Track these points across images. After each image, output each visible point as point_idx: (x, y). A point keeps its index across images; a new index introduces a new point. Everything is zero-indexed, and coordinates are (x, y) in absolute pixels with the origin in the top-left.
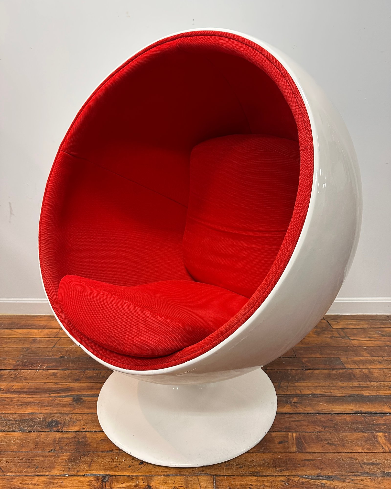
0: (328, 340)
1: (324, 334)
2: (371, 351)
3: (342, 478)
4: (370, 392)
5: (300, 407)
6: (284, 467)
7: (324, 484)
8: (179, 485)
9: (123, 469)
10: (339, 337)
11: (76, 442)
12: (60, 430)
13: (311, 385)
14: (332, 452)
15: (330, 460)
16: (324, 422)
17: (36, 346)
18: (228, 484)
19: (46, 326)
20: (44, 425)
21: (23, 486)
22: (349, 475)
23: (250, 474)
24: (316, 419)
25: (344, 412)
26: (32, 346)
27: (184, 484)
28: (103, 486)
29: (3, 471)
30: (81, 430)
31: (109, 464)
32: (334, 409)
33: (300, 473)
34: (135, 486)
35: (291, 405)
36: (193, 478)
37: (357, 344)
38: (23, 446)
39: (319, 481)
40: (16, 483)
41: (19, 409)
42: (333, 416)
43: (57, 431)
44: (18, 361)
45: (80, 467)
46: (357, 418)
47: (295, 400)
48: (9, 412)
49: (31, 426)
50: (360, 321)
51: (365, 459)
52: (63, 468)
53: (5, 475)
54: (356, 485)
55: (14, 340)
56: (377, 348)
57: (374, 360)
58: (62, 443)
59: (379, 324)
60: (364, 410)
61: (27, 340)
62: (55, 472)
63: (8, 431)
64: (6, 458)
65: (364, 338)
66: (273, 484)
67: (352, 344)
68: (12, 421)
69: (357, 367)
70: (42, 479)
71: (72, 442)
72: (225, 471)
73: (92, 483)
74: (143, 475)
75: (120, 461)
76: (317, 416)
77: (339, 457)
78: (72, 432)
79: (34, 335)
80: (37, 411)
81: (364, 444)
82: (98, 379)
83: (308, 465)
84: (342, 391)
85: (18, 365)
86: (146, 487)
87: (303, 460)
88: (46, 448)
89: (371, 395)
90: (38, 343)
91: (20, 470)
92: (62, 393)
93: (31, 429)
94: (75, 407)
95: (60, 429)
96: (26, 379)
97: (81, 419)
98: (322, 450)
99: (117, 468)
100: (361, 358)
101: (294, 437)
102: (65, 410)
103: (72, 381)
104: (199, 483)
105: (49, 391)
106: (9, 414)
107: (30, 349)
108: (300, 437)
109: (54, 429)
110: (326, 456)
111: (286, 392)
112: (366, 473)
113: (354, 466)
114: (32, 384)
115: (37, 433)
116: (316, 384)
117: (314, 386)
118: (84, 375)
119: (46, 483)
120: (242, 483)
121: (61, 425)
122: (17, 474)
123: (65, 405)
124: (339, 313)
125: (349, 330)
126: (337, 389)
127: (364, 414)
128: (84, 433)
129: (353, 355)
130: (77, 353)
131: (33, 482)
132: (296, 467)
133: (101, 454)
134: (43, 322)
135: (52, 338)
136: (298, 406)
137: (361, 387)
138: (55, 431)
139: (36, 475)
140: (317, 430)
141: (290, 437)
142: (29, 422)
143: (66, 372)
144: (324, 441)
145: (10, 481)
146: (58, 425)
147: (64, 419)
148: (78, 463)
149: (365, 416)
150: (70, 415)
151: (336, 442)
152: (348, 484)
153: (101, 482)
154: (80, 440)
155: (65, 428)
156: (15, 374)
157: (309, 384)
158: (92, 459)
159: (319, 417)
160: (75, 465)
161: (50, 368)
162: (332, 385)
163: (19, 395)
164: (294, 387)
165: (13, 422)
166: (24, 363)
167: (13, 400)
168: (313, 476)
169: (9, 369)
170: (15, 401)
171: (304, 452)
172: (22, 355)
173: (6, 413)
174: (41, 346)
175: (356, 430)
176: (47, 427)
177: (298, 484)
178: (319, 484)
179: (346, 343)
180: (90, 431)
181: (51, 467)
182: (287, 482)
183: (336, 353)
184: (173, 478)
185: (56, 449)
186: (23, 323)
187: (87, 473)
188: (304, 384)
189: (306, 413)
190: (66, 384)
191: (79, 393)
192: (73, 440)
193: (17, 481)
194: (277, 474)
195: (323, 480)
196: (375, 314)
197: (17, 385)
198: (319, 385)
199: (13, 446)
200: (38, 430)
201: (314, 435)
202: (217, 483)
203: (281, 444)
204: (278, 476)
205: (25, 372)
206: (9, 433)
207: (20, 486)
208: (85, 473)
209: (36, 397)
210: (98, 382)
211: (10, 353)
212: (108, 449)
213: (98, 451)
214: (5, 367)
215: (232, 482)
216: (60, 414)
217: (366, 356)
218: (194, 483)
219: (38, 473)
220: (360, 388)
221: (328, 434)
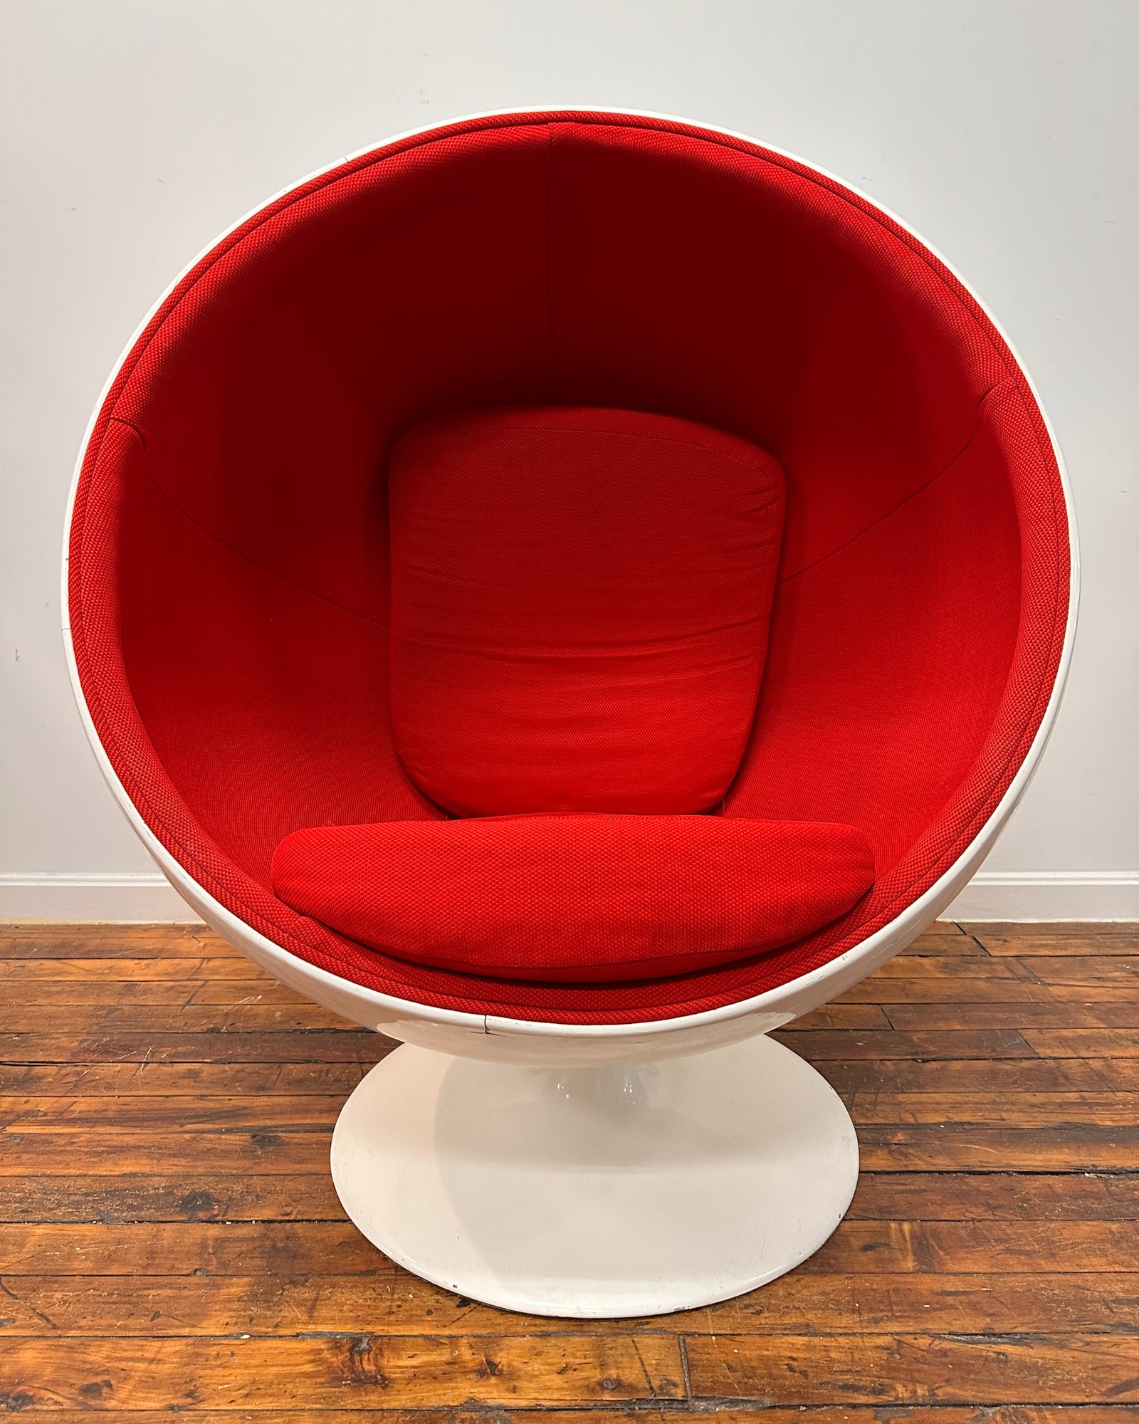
0: (982, 985)
1: (967, 970)
2: (1107, 1013)
3: (1057, 1340)
4: (1117, 1118)
5: (916, 1156)
6: (882, 1311)
7: (1004, 1354)
8: (577, 1361)
9: (410, 1320)
10: (1013, 979)
11: (266, 1250)
12: (219, 1218)
13: (944, 1100)
14: (1022, 1273)
15: (1017, 1292)
16: (989, 1194)
17: (134, 1001)
18: (723, 1357)
19: (161, 951)
20: (169, 1205)
21: (116, 1364)
22: (1077, 1332)
23: (786, 1329)
24: (964, 1187)
25: (1046, 1170)
26: (123, 1001)
27: (594, 1357)
28: (354, 1363)
29: (55, 1327)
30: (280, 1218)
31: (369, 1306)
32: (1015, 1160)
33: (933, 1326)
34: (449, 1364)
35: (891, 1152)
36: (620, 1340)
37: (1064, 996)
38: (110, 1259)
39: (990, 1347)
40: (97, 1355)
41: (93, 1163)
42: (1014, 1178)
43: (208, 1222)
44: (85, 1040)
45: (282, 1314)
46: (1085, 1184)
47: (900, 1137)
48: (65, 1172)
49: (131, 1207)
50: (1069, 939)
51: (1118, 1289)
52: (232, 1317)
53: (60, 1337)
54: (1100, 1357)
55: (69, 986)
56: (1125, 1006)
57: (1120, 1037)
58: (225, 1251)
59: (1122, 945)
60: (1103, 1163)
61: (109, 987)
62: (210, 1328)
63: (64, 1220)
64: (63, 1291)
65: (1085, 980)
66: (857, 1356)
67: (1052, 997)
68: (75, 1194)
69: (1070, 1054)
70: (171, 1347)
71: (255, 1248)
72: (713, 1322)
73: (322, 1356)
74: (469, 1334)
75: (399, 1298)
76: (968, 1180)
77: (1044, 1286)
78: (254, 1222)
79: (127, 975)
80: (147, 1169)
81: (1111, 1251)
82: (323, 1087)
83: (953, 1307)
84: (1034, 1114)
85: (86, 1050)
86: (482, 1364)
87: (938, 1294)
88: (179, 1266)
89: (1119, 1124)
90: (142, 995)
91: (103, 1322)
92: (218, 1121)
93: (132, 1217)
94: (259, 1157)
95: (218, 1215)
96: (109, 1087)
97: (278, 1189)
98: (991, 1267)
99: (393, 1318)
100: (1082, 1032)
101: (907, 1234)
102: (230, 1166)
103: (246, 1090)
104: (639, 1354)
105: (179, 1118)
106: (64, 1176)
107: (120, 1009)
108: (924, 1234)
109: (201, 1215)
110: (1005, 1282)
111: (873, 1117)
112: (1125, 1325)
113: (1087, 1307)
114: (128, 1099)
115: (151, 1226)
116: (958, 1098)
117: (951, 1103)
118: (279, 1075)
119: (184, 1355)
120: (766, 1353)
121: (220, 1206)
122: (99, 1333)
123: (230, 1152)
124: (1008, 918)
125: (1037, 960)
126: (1020, 1111)
127: (1102, 1175)
128: (289, 1225)
129: (1057, 1024)
130: (258, 1020)
131: (147, 1355)
132: (920, 1311)
133: (345, 1279)
134: (151, 942)
135: (181, 980)
136: (911, 1154)
137: (1087, 1104)
138: (203, 1222)
139: (154, 1337)
140: (973, 1216)
141: (893, 1233)
142: (124, 1198)
143: (227, 1067)
144: (994, 1244)
145: (76, 1352)
146: (209, 1204)
147: (228, 1190)
148: (278, 1304)
149: (1106, 1180)
150: (245, 1180)
151: (1029, 1245)
152: (1076, 1354)
153: (348, 1354)
154: (280, 1245)
155: (233, 1214)
156: (78, 1074)
157: (938, 1097)
158: (318, 1294)
159: (973, 1181)
160: (269, 1309)
161: (178, 1057)
162: (1003, 1101)
163: (92, 1127)
164: (894, 1104)
165: (77, 1198)
166: (105, 1045)
167: (74, 1140)
168: (971, 1334)
169: (60, 1060)
170: (81, 1144)
171: (939, 1273)
172: (97, 1024)
173: (57, 1174)
174: (151, 1003)
175: (1085, 1215)
176: (178, 1209)
177: (928, 1356)
178: (992, 1354)
179: (1033, 994)
180: (306, 1221)
181: (196, 1316)
182: (898, 1350)
183: (1007, 1019)
184: (561, 1342)
185: (210, 1268)
186: (93, 943)
187: (306, 1331)
188: (923, 1097)
189: (936, 1172)
190: (230, 1100)
191: (269, 1123)
192: (258, 1243)
193: (97, 1352)
194: (865, 1330)
195: (1002, 1343)
196: (1110, 920)
197: (86, 1102)
198: (966, 1099)
199: (81, 1260)
200: (153, 1219)
201: (965, 1227)
202: (691, 1355)
203: (869, 1252)
204: (869, 1334)
205: (107, 1069)
206: (68, 1227)
207: (109, 1365)
208: (299, 1329)
209: (142, 1132)
210: (323, 1093)
211: (59, 1021)
212: (363, 1268)
213: (333, 1272)
214: (48, 1055)
215: (736, 1351)
216: (217, 1176)
217: (1093, 1026)
218: (622, 1355)
219: (160, 1329)
220: (1086, 1108)
221: (1004, 1225)
